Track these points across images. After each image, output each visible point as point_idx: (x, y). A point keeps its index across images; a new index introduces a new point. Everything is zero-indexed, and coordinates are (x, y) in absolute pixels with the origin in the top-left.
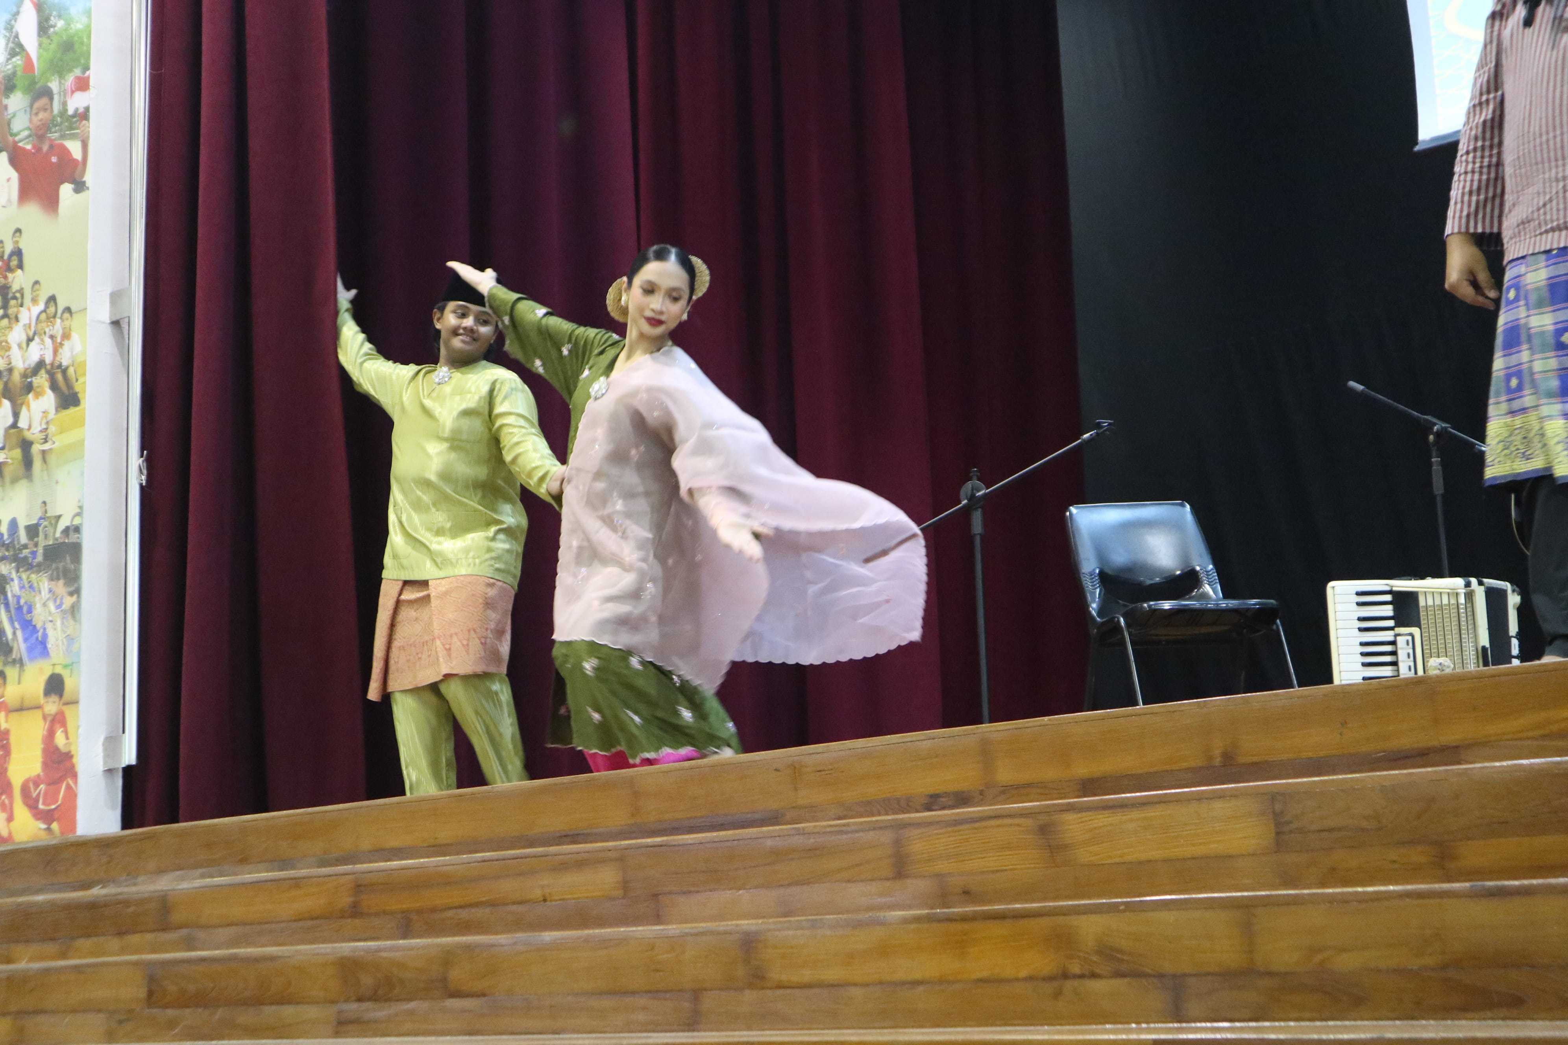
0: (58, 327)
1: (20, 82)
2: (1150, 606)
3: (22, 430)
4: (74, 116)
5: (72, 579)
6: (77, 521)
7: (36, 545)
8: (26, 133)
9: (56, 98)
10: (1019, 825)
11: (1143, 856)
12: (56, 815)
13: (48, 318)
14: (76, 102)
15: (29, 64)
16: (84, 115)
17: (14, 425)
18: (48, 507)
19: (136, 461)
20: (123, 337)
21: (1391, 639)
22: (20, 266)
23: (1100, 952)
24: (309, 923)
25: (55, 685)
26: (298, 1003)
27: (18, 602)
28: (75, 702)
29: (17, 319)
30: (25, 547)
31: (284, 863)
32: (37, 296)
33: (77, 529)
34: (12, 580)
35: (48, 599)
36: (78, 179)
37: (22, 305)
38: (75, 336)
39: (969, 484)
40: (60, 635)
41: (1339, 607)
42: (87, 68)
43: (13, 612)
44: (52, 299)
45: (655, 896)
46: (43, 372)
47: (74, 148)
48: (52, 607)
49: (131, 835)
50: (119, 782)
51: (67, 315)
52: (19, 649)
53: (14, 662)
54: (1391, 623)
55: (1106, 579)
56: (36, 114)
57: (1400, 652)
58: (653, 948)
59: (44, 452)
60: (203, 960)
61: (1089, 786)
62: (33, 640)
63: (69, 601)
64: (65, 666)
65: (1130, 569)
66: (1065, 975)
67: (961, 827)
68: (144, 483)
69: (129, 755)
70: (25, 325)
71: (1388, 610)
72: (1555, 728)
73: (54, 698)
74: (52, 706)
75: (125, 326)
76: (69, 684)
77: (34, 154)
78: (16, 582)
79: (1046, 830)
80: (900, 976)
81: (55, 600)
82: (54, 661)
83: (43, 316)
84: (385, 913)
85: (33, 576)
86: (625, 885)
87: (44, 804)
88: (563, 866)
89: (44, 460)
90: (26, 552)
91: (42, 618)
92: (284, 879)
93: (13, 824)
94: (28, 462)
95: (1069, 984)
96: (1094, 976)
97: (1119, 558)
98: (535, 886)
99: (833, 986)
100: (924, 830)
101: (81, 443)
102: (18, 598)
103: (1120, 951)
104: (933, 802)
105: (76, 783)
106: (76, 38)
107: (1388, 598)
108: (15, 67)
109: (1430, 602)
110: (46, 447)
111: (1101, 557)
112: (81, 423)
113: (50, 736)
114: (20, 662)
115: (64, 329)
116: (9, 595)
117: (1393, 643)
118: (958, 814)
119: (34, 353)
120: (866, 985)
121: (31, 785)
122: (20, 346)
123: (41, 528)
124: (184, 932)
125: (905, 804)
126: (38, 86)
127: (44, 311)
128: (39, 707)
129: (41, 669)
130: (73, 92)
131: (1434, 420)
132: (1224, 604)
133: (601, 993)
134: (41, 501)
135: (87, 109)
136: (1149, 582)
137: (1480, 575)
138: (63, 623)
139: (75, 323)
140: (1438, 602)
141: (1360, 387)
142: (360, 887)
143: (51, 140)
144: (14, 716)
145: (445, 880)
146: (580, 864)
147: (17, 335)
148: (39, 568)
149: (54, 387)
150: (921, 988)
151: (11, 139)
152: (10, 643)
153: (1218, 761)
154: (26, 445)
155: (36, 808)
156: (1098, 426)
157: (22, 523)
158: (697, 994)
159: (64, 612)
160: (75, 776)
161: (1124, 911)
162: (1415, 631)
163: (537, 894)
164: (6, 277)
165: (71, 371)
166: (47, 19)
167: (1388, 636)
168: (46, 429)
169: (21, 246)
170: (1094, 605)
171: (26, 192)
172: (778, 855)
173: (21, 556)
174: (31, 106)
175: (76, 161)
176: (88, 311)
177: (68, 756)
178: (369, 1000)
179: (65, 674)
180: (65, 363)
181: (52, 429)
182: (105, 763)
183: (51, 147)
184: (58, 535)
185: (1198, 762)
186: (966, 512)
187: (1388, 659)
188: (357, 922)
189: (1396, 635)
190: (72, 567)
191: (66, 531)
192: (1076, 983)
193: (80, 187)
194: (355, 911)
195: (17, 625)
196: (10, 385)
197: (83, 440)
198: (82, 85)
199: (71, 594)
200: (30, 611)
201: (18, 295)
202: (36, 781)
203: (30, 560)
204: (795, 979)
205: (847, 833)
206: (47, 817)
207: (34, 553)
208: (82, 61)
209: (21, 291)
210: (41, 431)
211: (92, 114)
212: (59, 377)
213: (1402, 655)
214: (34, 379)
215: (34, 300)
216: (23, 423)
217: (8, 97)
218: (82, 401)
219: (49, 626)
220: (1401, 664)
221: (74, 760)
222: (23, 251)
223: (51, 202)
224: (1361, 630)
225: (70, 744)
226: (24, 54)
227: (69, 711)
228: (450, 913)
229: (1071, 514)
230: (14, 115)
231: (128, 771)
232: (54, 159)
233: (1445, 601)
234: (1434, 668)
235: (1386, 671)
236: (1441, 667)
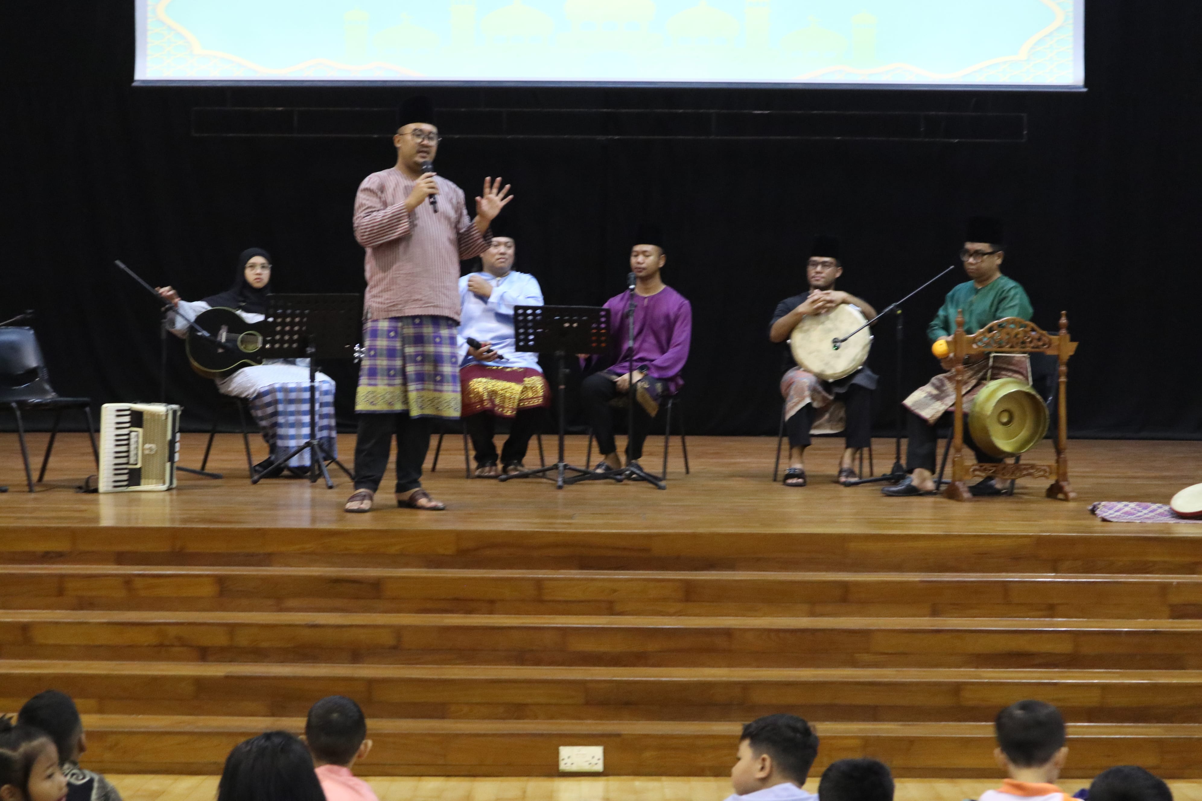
21: (129, 433)
41: (106, 417)
54: (129, 425)
71: (128, 419)
107: (130, 413)
109: (149, 416)
140: (152, 416)
162: (140, 430)
167: (125, 431)
187: (126, 442)
189: (131, 431)
213: (132, 441)
220: (131, 445)
224: (114, 428)
233: (156, 416)
234: (147, 449)
235: (124, 448)
236: (150, 449)
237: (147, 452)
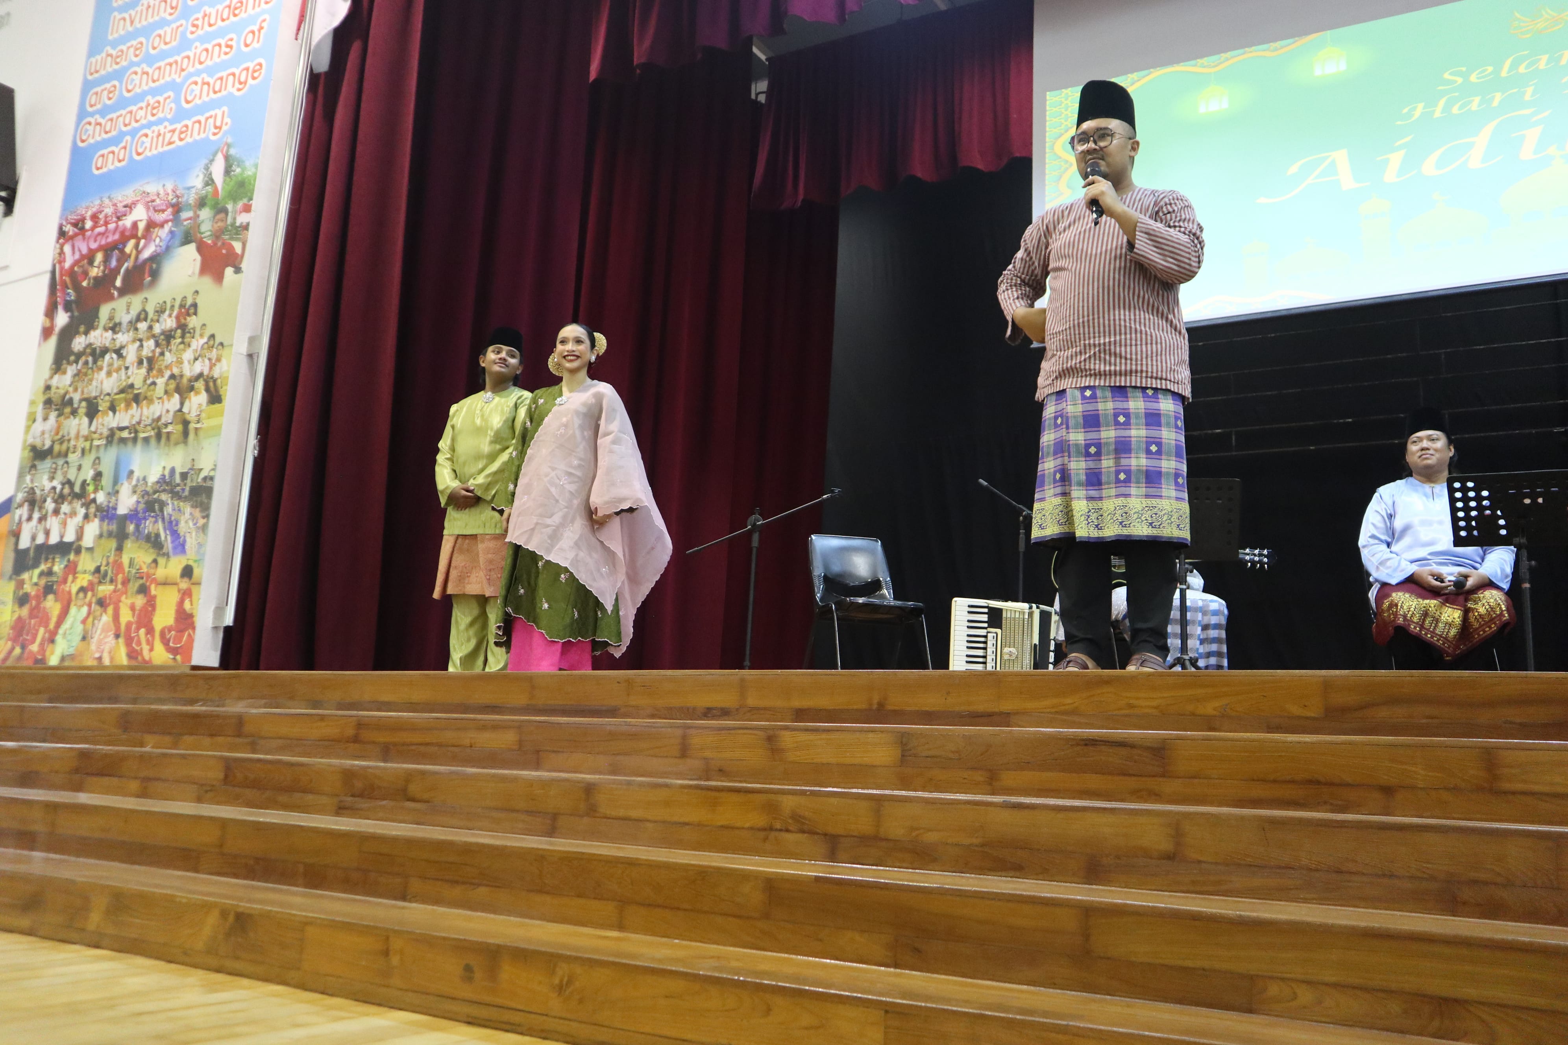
0: (214, 354)
1: (209, 202)
2: (850, 600)
3: (184, 413)
4: (239, 227)
5: (205, 509)
6: (212, 474)
7: (185, 485)
8: (209, 233)
9: (230, 214)
10: (754, 734)
11: (824, 761)
12: (180, 651)
13: (209, 348)
14: (242, 219)
15: (216, 190)
16: (246, 227)
17: (180, 410)
18: (195, 463)
19: (253, 441)
20: (253, 365)
21: (985, 634)
22: (195, 314)
23: (792, 817)
24: (326, 743)
25: (188, 572)
26: (315, 793)
27: (170, 518)
28: (199, 584)
29: (189, 346)
30: (178, 485)
31: (316, 704)
32: (203, 333)
33: (212, 478)
34: (168, 504)
35: (189, 519)
36: (237, 264)
37: (193, 337)
38: (224, 361)
39: (753, 517)
40: (195, 542)
41: (958, 613)
42: (251, 199)
43: (166, 524)
44: (213, 336)
45: (538, 752)
46: (201, 380)
47: (237, 246)
48: (191, 524)
49: (224, 674)
50: (221, 635)
51: (220, 347)
52: (168, 548)
53: (164, 554)
54: (986, 625)
55: (827, 579)
56: (217, 223)
57: (988, 642)
58: (532, 786)
59: (196, 429)
60: (259, 760)
61: (800, 714)
62: (177, 543)
63: (202, 522)
64: (195, 561)
65: (842, 575)
66: (771, 829)
67: (723, 732)
68: (256, 455)
69: (229, 619)
70: (194, 350)
71: (985, 618)
72: (1063, 708)
73: (186, 580)
74: (184, 584)
75: (255, 357)
76: (196, 572)
77: (212, 246)
78: (170, 506)
79: (771, 739)
80: (676, 819)
81: (193, 520)
82: (188, 557)
83: (206, 346)
84: (374, 742)
85: (181, 503)
86: (520, 743)
87: (173, 643)
88: (483, 727)
89: (196, 434)
90: (178, 488)
91: (184, 530)
92: (315, 715)
93: (153, 653)
94: (186, 433)
95: (773, 834)
96: (787, 831)
97: (836, 568)
98: (467, 738)
99: (635, 820)
100: (700, 731)
101: (220, 427)
102: (171, 516)
103: (804, 818)
104: (708, 713)
105: (194, 633)
106: (246, 180)
107: (986, 610)
108: (207, 192)
109: (1009, 616)
110: (198, 426)
111: (826, 566)
112: (222, 414)
113: (181, 603)
114: (167, 555)
115: (217, 355)
116: (165, 513)
117: (986, 637)
118: (722, 724)
119: (198, 368)
120: (655, 822)
121: (166, 631)
122: (189, 362)
123: (189, 475)
124: (249, 740)
125: (690, 713)
126: (219, 206)
127: (207, 343)
128: (176, 584)
129: (180, 561)
130: (241, 212)
131: (1024, 509)
132: (893, 603)
133: (496, 809)
134: (191, 458)
135: (248, 224)
136: (852, 584)
137: (1038, 602)
138: (196, 535)
139: (225, 352)
140: (1013, 616)
141: (985, 483)
142: (360, 725)
143: (224, 240)
144: (160, 588)
145: (412, 727)
146: (495, 727)
147: (188, 355)
148: (186, 499)
149: (207, 390)
150: (687, 827)
151: (199, 235)
152: (163, 543)
153: (875, 707)
154: (186, 423)
155: (168, 645)
156: (832, 492)
157: (178, 470)
158: (555, 816)
159: (198, 528)
160: (194, 628)
161: (809, 795)
162: (999, 631)
163: (467, 742)
164: (185, 319)
165: (219, 381)
166: (231, 166)
167: (983, 632)
168: (199, 415)
169: (197, 301)
170: (818, 595)
171: (205, 269)
172: (613, 736)
173: (176, 490)
174: (214, 217)
175: (237, 254)
176: (234, 347)
177: (191, 616)
178: (358, 796)
179: (194, 565)
180: (216, 376)
181: (203, 415)
182: (213, 623)
183: (223, 244)
184: (199, 480)
185: (864, 706)
186: (750, 533)
187: (981, 645)
188: (357, 745)
189: (988, 632)
190: (206, 501)
191: (205, 479)
192: (777, 834)
193: (238, 270)
194: (356, 739)
195: (168, 532)
196: (181, 385)
197: (221, 425)
198: (247, 209)
199: (203, 518)
200: (177, 525)
201: (192, 331)
202: (170, 629)
203: (180, 493)
204: (614, 814)
205: (654, 727)
206: (174, 651)
207: (183, 490)
208: (249, 194)
209: (194, 329)
210: (196, 416)
211: (251, 228)
212: (211, 384)
213: (990, 644)
214: (195, 383)
215: (201, 336)
216: (185, 410)
217: (200, 210)
218: (223, 401)
219: (188, 535)
220: (988, 649)
221: (194, 619)
222: (198, 305)
223: (219, 277)
224: (968, 627)
225: (192, 609)
226: (214, 185)
227: (194, 589)
228: (413, 747)
229: (812, 539)
230: (203, 222)
231: (227, 629)
232: (224, 251)
233: (1017, 616)
234: (1007, 654)
235: (980, 653)
236: (1010, 654)
237: (1006, 657)
